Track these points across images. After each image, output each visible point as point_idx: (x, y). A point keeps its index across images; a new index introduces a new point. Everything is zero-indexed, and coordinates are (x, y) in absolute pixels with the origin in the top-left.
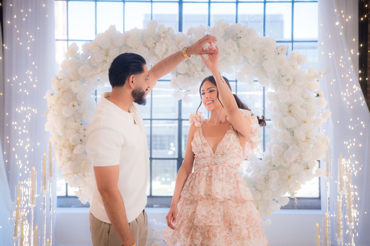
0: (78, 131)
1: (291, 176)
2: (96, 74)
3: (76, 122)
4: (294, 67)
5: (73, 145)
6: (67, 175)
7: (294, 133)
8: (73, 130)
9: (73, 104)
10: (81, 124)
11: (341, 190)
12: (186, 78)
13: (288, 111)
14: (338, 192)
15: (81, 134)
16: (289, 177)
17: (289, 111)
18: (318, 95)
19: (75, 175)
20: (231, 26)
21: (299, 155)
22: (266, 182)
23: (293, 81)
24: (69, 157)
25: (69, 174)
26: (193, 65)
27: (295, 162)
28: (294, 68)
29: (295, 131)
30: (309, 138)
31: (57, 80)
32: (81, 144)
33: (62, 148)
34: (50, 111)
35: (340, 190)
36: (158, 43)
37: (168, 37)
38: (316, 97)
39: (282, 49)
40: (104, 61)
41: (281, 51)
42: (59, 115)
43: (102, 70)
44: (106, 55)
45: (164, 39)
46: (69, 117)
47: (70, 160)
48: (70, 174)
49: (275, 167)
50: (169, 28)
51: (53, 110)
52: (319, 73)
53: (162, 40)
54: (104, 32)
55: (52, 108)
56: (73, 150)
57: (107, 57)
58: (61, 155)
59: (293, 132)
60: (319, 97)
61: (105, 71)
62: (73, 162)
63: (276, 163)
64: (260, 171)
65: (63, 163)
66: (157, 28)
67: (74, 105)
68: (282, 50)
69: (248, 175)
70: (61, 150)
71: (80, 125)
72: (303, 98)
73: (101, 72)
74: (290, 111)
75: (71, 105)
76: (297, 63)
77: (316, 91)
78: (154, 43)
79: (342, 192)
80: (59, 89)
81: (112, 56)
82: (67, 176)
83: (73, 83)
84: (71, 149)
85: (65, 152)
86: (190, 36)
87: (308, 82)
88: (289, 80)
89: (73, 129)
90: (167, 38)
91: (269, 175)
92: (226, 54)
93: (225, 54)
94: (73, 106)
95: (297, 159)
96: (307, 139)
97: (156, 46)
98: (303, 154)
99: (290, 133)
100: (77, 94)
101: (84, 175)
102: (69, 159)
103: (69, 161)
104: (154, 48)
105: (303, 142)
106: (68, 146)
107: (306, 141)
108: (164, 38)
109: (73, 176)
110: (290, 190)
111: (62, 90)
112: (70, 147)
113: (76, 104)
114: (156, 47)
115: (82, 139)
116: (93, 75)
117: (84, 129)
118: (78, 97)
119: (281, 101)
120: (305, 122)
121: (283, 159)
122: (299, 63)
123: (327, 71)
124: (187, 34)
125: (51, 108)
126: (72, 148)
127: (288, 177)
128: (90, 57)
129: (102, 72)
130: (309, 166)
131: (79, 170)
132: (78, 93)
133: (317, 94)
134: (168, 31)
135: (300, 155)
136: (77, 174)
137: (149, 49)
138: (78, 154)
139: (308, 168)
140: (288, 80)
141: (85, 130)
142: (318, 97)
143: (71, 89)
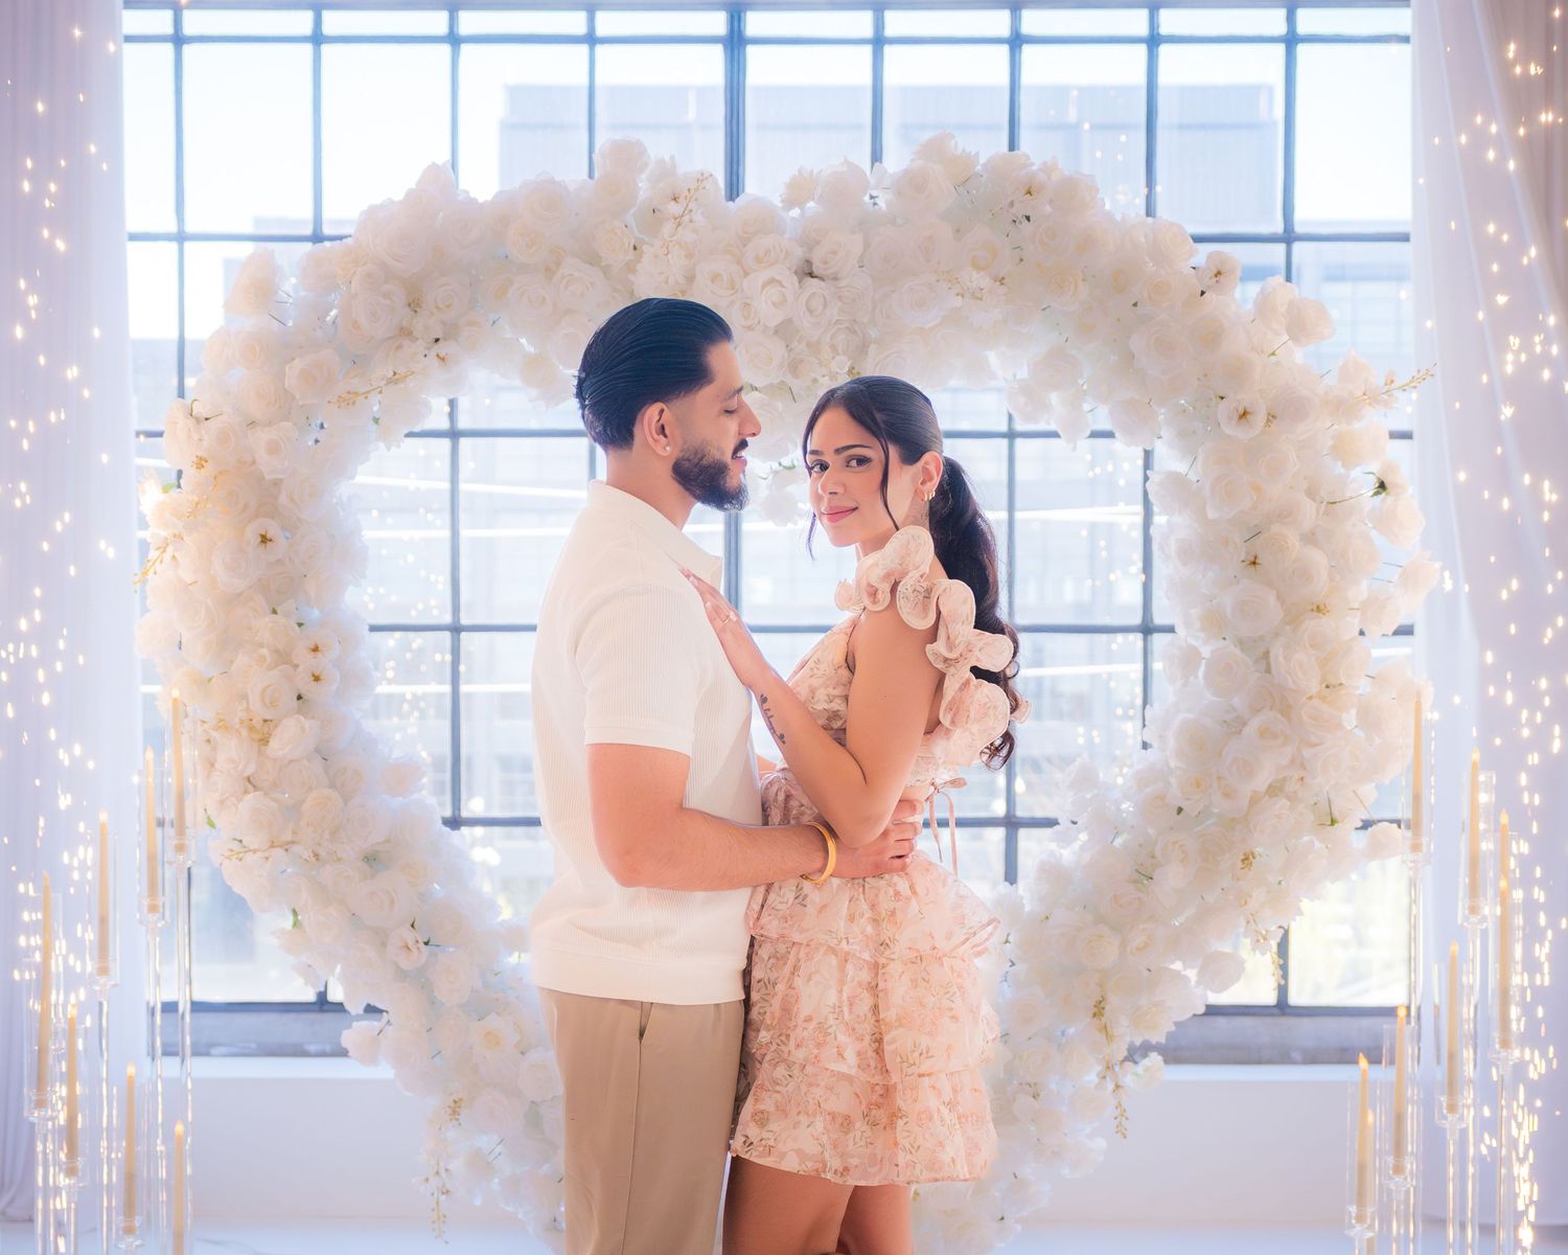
0: (283, 657)
1: (1254, 858)
2: (368, 392)
3: (274, 612)
4: (1273, 354)
5: (265, 721)
6: (241, 855)
7: (1272, 658)
8: (264, 651)
9: (263, 533)
10: (300, 625)
11: (1474, 910)
12: (780, 406)
13: (1242, 558)
14: (1459, 922)
15: (301, 668)
16: (1247, 859)
17: (1252, 559)
18: (1382, 486)
19: (278, 852)
20: (984, 165)
21: (1292, 762)
22: (1142, 883)
23: (1268, 420)
24: (246, 774)
25: (250, 851)
26: (808, 345)
27: (1275, 790)
28: (1272, 358)
29: (1277, 652)
30: (1341, 684)
31: (191, 422)
32: (299, 712)
33: (215, 734)
34: (161, 562)
35: (1467, 912)
36: (652, 245)
37: (698, 217)
38: (1376, 494)
39: (1218, 273)
40: (402, 329)
41: (1215, 279)
42: (196, 582)
43: (395, 374)
44: (409, 305)
45: (679, 225)
46: (240, 595)
47: (250, 787)
48: (255, 851)
49: (1182, 813)
50: (702, 174)
51: (174, 557)
52: (1386, 384)
53: (667, 228)
54: (399, 196)
55: (170, 550)
56: (264, 741)
57: (416, 311)
58: (213, 765)
59: (1266, 654)
60: (1387, 494)
61: (406, 377)
62: (266, 794)
63: (1187, 799)
64: (1117, 834)
65: (222, 802)
66: (643, 176)
67: (268, 536)
68: (1216, 276)
69: (1061, 855)
70: (209, 741)
71: (297, 627)
72: (1314, 500)
73: (389, 382)
74: (1256, 558)
75: (251, 534)
76: (1285, 337)
77: (1375, 467)
78: (632, 247)
79: (1473, 919)
80: (200, 463)
81: (437, 308)
82: (240, 860)
83: (263, 436)
84: (257, 737)
85: (233, 752)
86: (795, 212)
87: (1336, 427)
88: (1248, 416)
89: (262, 646)
90: (691, 221)
91: (1158, 853)
92: (963, 297)
93: (958, 295)
94: (264, 539)
95: (1284, 779)
96: (1327, 687)
97: (638, 259)
98: (1307, 753)
99: (1256, 661)
100: (277, 483)
101: (316, 855)
102: (247, 783)
103: (246, 792)
104: (630, 268)
105: (1311, 698)
106: (242, 722)
107: (1323, 698)
108: (678, 221)
109: (267, 858)
110: (1248, 922)
111: (209, 468)
112: (251, 729)
113: (273, 530)
114: (639, 262)
115: (303, 692)
116: (356, 394)
117: (313, 647)
118: (283, 499)
119: (1212, 514)
120: (1322, 607)
121: (1219, 778)
122: (1294, 338)
123: (1419, 371)
124: (783, 201)
125: (164, 551)
126: (261, 734)
127: (1243, 860)
128: (334, 313)
129: (396, 382)
130: (1336, 814)
131: (294, 833)
132: (281, 480)
133: (1379, 479)
134: (697, 190)
135: (1299, 763)
136: (287, 850)
137: (606, 270)
138: (291, 761)
139: (1333, 822)
140: (1244, 414)
141: (316, 649)
142: (1383, 494)
143: (254, 462)
